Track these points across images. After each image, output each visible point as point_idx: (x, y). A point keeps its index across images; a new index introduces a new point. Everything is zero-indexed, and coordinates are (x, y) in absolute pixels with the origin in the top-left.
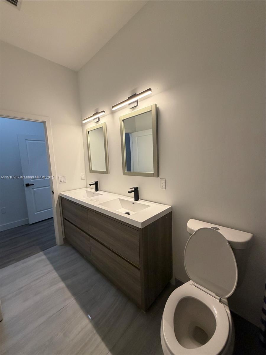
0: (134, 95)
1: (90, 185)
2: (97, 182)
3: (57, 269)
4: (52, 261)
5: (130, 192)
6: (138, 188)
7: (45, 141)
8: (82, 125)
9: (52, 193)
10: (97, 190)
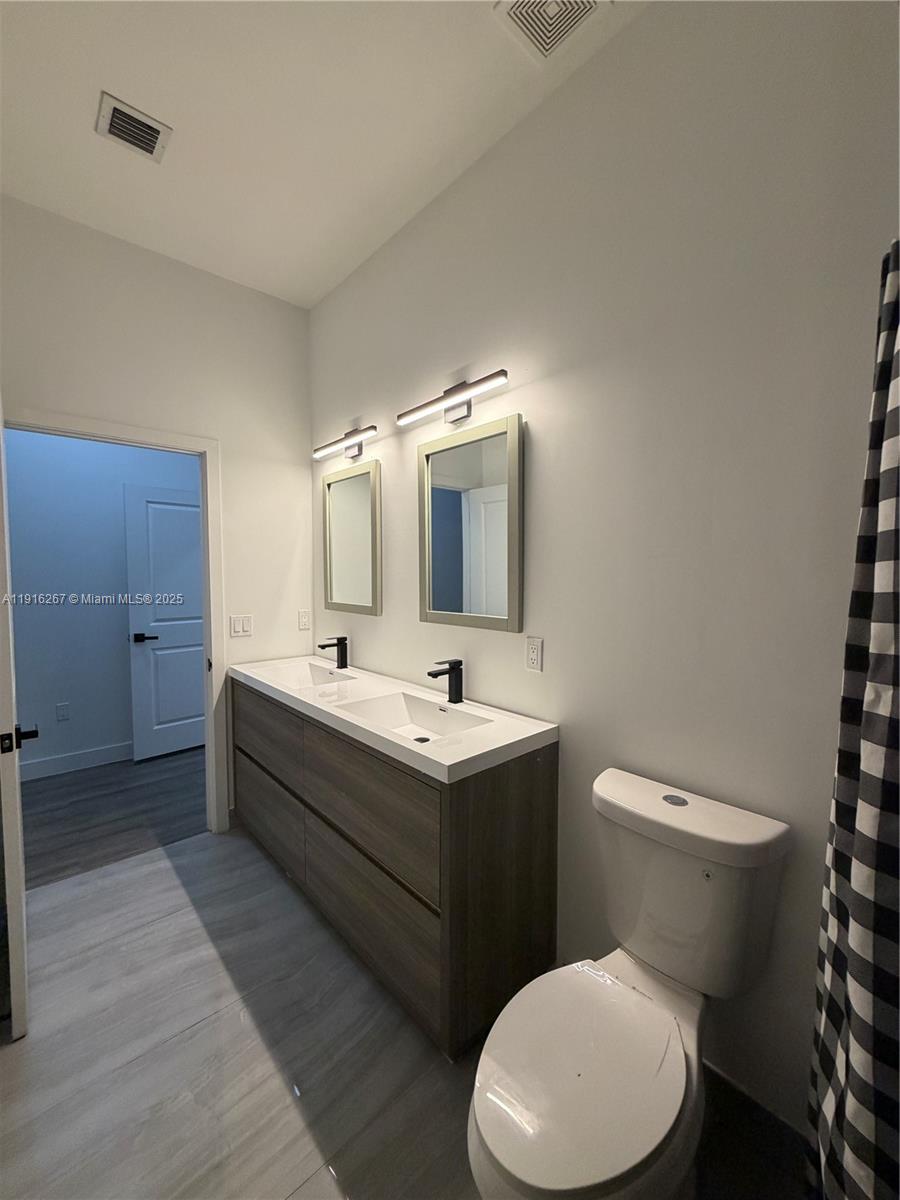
0: (462, 386)
1: (323, 647)
2: (345, 639)
3: (199, 904)
4: (188, 878)
5: (434, 675)
6: (460, 663)
7: (198, 507)
8: (314, 465)
9: (206, 665)
10: (343, 663)
